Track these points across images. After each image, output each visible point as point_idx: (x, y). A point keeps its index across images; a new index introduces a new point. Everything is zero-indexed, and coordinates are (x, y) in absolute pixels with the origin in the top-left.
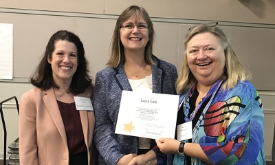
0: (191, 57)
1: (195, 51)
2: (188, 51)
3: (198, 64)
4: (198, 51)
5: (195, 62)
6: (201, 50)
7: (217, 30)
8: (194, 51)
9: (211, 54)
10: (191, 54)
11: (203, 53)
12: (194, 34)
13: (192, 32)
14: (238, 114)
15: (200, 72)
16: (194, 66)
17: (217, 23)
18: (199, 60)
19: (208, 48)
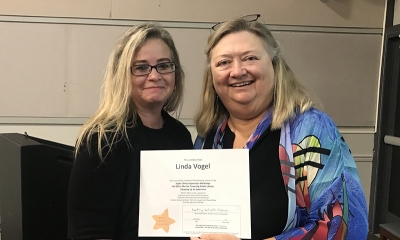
0: (220, 72)
1: (226, 62)
2: (213, 64)
4: (230, 62)
5: (227, 82)
6: (236, 62)
7: (258, 25)
8: (224, 63)
9: (252, 67)
10: (219, 68)
11: (240, 65)
14: (320, 166)
16: (226, 88)
17: (259, 16)
18: (234, 77)
19: (247, 57)
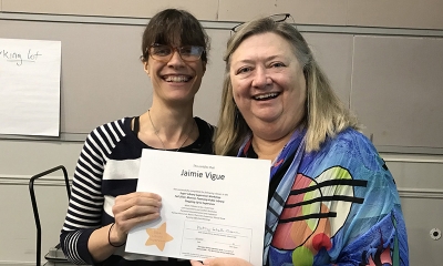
0: (240, 81)
1: (248, 69)
2: (233, 72)
3: (254, 98)
4: (252, 69)
5: (247, 92)
6: (259, 69)
7: (287, 27)
8: (246, 70)
9: (279, 76)
10: (240, 76)
11: (264, 73)
12: (245, 37)
13: (240, 33)
15: (257, 112)
16: (247, 100)
17: (288, 15)
18: (256, 87)
19: (272, 63)
